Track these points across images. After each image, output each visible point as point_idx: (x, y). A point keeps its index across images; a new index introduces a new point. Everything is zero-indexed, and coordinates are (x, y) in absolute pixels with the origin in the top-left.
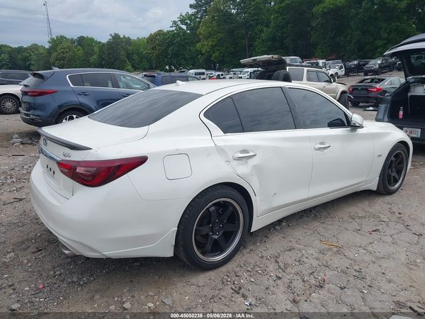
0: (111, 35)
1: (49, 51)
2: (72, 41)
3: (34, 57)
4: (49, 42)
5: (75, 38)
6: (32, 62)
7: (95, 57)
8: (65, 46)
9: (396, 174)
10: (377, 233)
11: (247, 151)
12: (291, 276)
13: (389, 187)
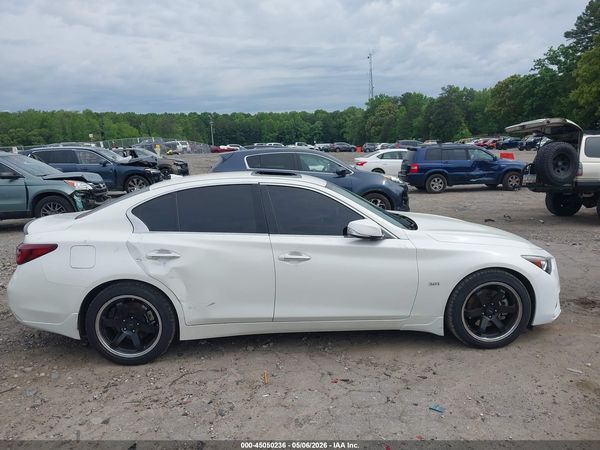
0: (443, 89)
1: (366, 115)
2: (395, 100)
3: (349, 123)
4: (367, 104)
5: (399, 95)
6: (347, 130)
7: (420, 118)
8: (386, 106)
9: (494, 319)
10: (344, 383)
11: (168, 252)
12: (167, 391)
13: (475, 336)
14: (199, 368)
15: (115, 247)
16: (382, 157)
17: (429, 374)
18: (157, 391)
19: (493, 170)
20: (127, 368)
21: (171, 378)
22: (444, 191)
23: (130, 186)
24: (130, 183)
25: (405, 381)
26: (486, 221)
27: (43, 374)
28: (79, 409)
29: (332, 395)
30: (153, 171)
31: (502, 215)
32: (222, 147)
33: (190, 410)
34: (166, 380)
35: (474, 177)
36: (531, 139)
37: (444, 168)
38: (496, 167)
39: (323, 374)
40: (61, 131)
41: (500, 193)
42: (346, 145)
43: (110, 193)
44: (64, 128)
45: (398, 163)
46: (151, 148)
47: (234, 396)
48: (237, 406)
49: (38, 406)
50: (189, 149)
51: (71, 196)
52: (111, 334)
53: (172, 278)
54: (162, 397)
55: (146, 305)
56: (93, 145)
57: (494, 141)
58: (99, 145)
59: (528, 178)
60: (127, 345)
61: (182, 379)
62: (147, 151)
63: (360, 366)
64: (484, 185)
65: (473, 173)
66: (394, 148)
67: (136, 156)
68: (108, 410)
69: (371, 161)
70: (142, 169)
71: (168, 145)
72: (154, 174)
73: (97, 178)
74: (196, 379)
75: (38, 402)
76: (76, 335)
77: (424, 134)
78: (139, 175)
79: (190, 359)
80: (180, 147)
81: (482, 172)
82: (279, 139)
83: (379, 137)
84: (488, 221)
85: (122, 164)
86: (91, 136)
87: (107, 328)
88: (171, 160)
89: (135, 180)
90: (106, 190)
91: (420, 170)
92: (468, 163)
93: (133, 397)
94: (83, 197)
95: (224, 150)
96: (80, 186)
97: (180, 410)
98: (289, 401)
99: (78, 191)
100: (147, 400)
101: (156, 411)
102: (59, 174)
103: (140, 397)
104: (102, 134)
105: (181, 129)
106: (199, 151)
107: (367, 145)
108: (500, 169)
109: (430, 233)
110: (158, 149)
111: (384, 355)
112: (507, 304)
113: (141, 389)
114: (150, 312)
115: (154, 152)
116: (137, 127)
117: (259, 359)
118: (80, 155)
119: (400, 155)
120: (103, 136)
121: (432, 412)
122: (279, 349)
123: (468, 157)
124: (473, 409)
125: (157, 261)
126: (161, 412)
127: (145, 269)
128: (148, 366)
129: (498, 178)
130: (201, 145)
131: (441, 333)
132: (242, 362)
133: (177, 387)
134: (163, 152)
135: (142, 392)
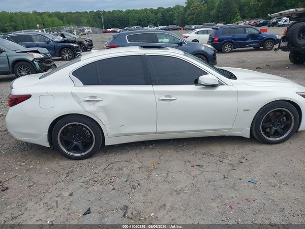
1: (185, 9)
3: (176, 14)
4: (186, 3)
6: (175, 18)
7: (214, 10)
9: (277, 128)
10: (198, 167)
11: (96, 97)
12: (102, 175)
13: (267, 138)
14: (117, 159)
15: (64, 95)
16: (197, 33)
17: (244, 160)
18: (96, 175)
19: (258, 39)
20: (77, 162)
21: (103, 167)
22: (232, 52)
23: (63, 54)
24: (63, 52)
25: (231, 165)
26: (257, 68)
27: (31, 167)
28: (55, 187)
29: (193, 174)
30: (75, 45)
31: (265, 65)
32: (108, 30)
33: (116, 186)
34: (100, 168)
35: (248, 43)
36: (274, 20)
37: (232, 39)
38: (260, 38)
39: (185, 162)
40: (21, 23)
41: (262, 52)
42: (176, 26)
43: (53, 58)
44: (23, 22)
45: (207, 37)
46: (71, 32)
47: (139, 176)
48: (142, 182)
49: (31, 186)
50: (91, 32)
51: (32, 61)
52: (67, 144)
53: (99, 112)
54: (100, 178)
55: (85, 127)
56: (40, 31)
57: (255, 22)
58: (43, 31)
59: (284, 44)
60: (76, 149)
61: (109, 167)
62: (70, 34)
63: (204, 156)
64: (252, 48)
65: (247, 41)
66: (202, 28)
67: (64, 37)
68: (71, 187)
69: (192, 36)
70: (68, 44)
71: (80, 30)
72: (76, 47)
73: (45, 51)
74: (116, 167)
75: (31, 183)
76: (48, 145)
77: (217, 20)
78: (67, 48)
79: (111, 155)
80: (86, 31)
81: (253, 41)
82: (138, 24)
83: (192, 22)
84: (258, 69)
85: (58, 42)
86: (38, 25)
87: (64, 141)
88: (83, 39)
89: (66, 51)
90: (51, 58)
91: (219, 40)
92: (245, 36)
93: (83, 179)
94: (39, 62)
95: (110, 32)
96: (36, 55)
97: (111, 186)
98: (169, 179)
99: (36, 59)
100: (92, 181)
101: (97, 188)
102: (24, 49)
103: (87, 179)
104: (44, 24)
105: (86, 20)
106: (97, 33)
107: (187, 26)
108: (263, 38)
109: (244, 81)
110: (75, 32)
111: (217, 149)
112: (285, 120)
113: (87, 174)
114: (87, 131)
115: (74, 34)
116: (62, 20)
117: (148, 153)
118: (34, 37)
119: (207, 32)
120: (44, 26)
121: (251, 184)
122: (159, 147)
123: (245, 33)
124: (273, 181)
125: (90, 103)
126: (100, 187)
127: (83, 108)
128: (89, 160)
129: (261, 43)
130: (97, 29)
131: (248, 136)
132: (140, 156)
133: (106, 172)
134: (78, 34)
135: (88, 176)
